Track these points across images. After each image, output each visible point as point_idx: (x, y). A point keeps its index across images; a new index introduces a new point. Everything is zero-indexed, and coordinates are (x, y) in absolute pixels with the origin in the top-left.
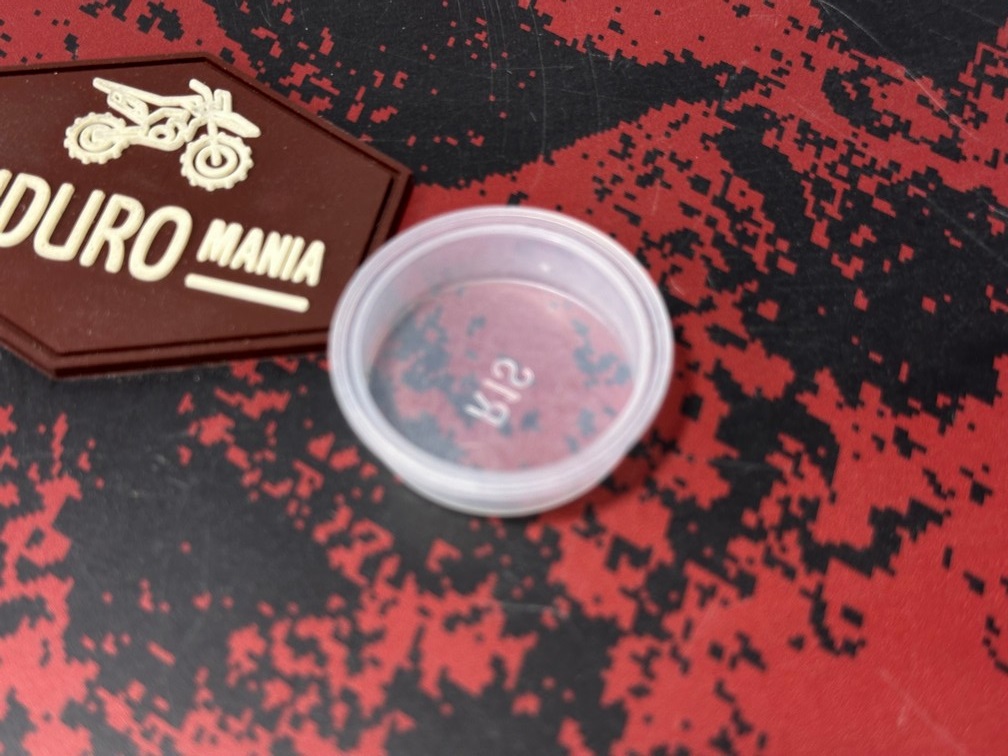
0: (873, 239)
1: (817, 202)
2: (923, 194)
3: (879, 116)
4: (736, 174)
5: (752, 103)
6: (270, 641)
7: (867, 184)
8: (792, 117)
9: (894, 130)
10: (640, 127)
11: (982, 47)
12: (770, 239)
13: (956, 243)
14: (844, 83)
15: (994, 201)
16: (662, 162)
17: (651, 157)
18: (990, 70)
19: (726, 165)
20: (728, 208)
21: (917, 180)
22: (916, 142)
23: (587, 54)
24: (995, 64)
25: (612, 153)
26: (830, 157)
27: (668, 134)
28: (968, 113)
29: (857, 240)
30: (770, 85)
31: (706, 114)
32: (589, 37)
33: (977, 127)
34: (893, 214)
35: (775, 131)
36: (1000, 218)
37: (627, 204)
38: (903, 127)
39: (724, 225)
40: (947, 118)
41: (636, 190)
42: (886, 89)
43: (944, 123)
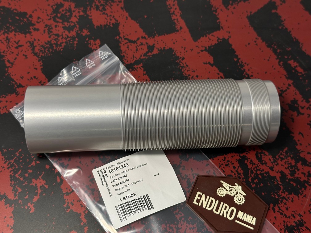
0: (257, 182)
1: (251, 174)
2: (266, 175)
3: (262, 161)
4: (240, 167)
5: (244, 155)
6: (167, 226)
7: (259, 172)
8: (250, 158)
9: (264, 164)
10: (227, 156)
11: (281, 152)
12: (243, 179)
13: (269, 185)
14: (259, 154)
15: (276, 178)
16: (229, 163)
17: (228, 161)
18: (281, 156)
19: (239, 165)
20: (238, 172)
21: (266, 173)
22: (267, 166)
24: (282, 155)
25: (222, 160)
26: (254, 166)
27: (231, 158)
28: (276, 163)
29: (255, 181)
30: (248, 152)
31: (237, 156)
33: (277, 166)
34: (261, 178)
35: (247, 160)
36: (277, 182)
37: (223, 169)
38: (266, 163)
39: (237, 175)
40: (272, 163)
41: (225, 167)
42: (265, 156)
43: (272, 164)
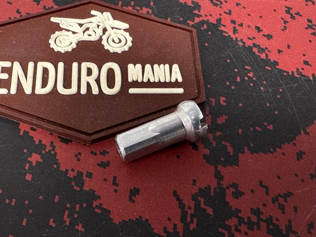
23: (300, 78)
32: (298, 70)
